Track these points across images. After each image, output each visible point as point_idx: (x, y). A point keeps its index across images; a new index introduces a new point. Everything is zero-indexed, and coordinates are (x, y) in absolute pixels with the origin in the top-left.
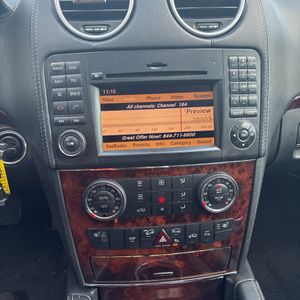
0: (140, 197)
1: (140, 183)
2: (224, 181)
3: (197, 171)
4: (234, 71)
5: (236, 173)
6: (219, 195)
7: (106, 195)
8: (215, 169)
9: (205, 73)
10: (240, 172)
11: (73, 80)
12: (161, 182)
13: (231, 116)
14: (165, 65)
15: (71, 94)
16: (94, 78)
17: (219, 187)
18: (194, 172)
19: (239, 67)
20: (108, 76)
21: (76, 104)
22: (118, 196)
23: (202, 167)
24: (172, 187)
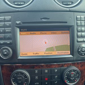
0: (37, 77)
1: (36, 71)
2: (74, 71)
3: (63, 66)
4: (79, 22)
5: (80, 66)
6: (73, 77)
7: (21, 77)
8: (70, 65)
9: (66, 22)
10: (81, 67)
11: (8, 25)
12: (46, 71)
13: (78, 42)
14: (49, 19)
15: (7, 31)
16: (17, 24)
17: (72, 74)
18: (61, 67)
19: (81, 20)
20: (23, 23)
21: (8, 35)
22: (26, 77)
23: (65, 64)
24: (51, 73)
